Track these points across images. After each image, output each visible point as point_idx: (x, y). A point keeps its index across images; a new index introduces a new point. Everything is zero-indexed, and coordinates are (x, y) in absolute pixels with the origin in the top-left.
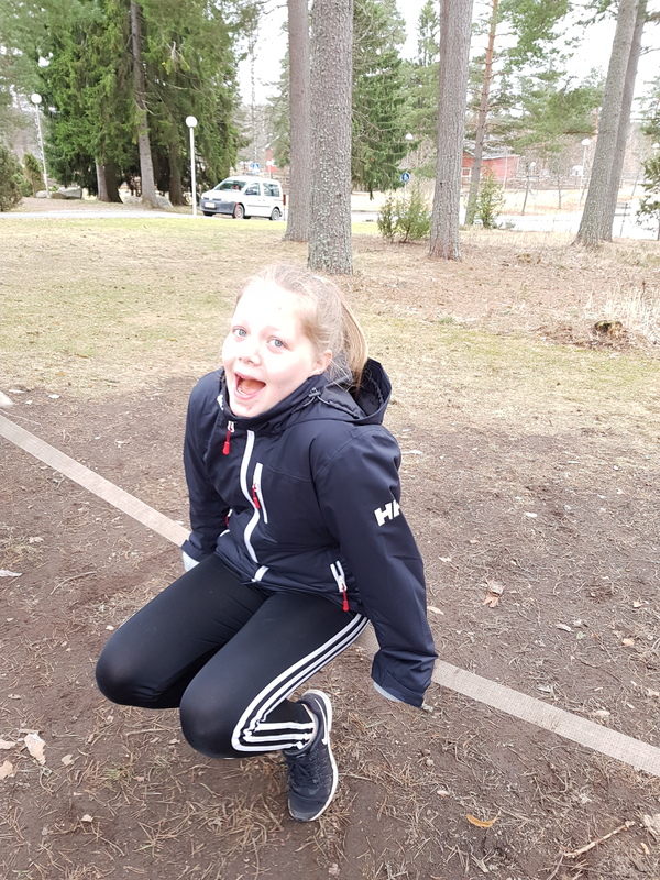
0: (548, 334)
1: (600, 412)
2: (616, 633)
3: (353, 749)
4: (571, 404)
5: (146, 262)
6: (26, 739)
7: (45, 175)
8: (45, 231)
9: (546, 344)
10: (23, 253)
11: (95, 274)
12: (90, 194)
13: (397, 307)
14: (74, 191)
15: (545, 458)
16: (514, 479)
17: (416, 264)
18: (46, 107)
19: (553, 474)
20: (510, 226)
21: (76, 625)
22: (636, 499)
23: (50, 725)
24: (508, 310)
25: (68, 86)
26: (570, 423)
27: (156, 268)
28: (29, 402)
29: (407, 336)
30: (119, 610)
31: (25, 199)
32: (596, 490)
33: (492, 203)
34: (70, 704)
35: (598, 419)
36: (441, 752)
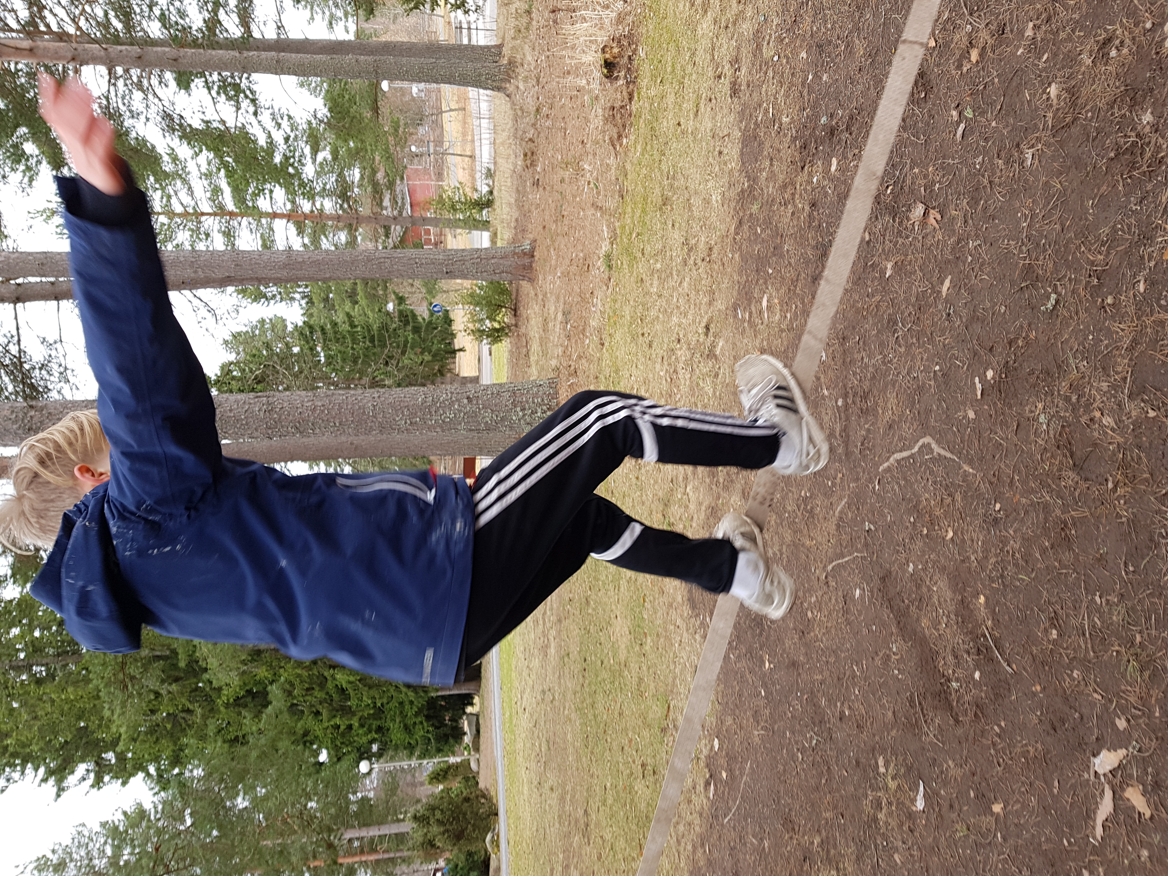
0: (620, 136)
1: (711, 74)
2: (965, 69)
3: (1098, 390)
4: (702, 109)
5: (553, 632)
6: (1101, 772)
7: (452, 760)
8: (520, 759)
9: (632, 138)
10: (547, 786)
11: (569, 695)
12: (472, 704)
13: (593, 323)
14: (469, 724)
15: (767, 145)
16: (793, 184)
17: (540, 297)
18: (374, 755)
19: (785, 135)
20: (490, 174)
21: (976, 715)
22: (812, 35)
23: (1086, 744)
24: (592, 185)
25: (350, 727)
26: (725, 111)
27: (560, 621)
28: (724, 775)
29: (627, 311)
30: (958, 665)
31: (482, 785)
32: (803, 84)
33: (463, 200)
34: (1063, 722)
35: (720, 77)
36: (1100, 285)
